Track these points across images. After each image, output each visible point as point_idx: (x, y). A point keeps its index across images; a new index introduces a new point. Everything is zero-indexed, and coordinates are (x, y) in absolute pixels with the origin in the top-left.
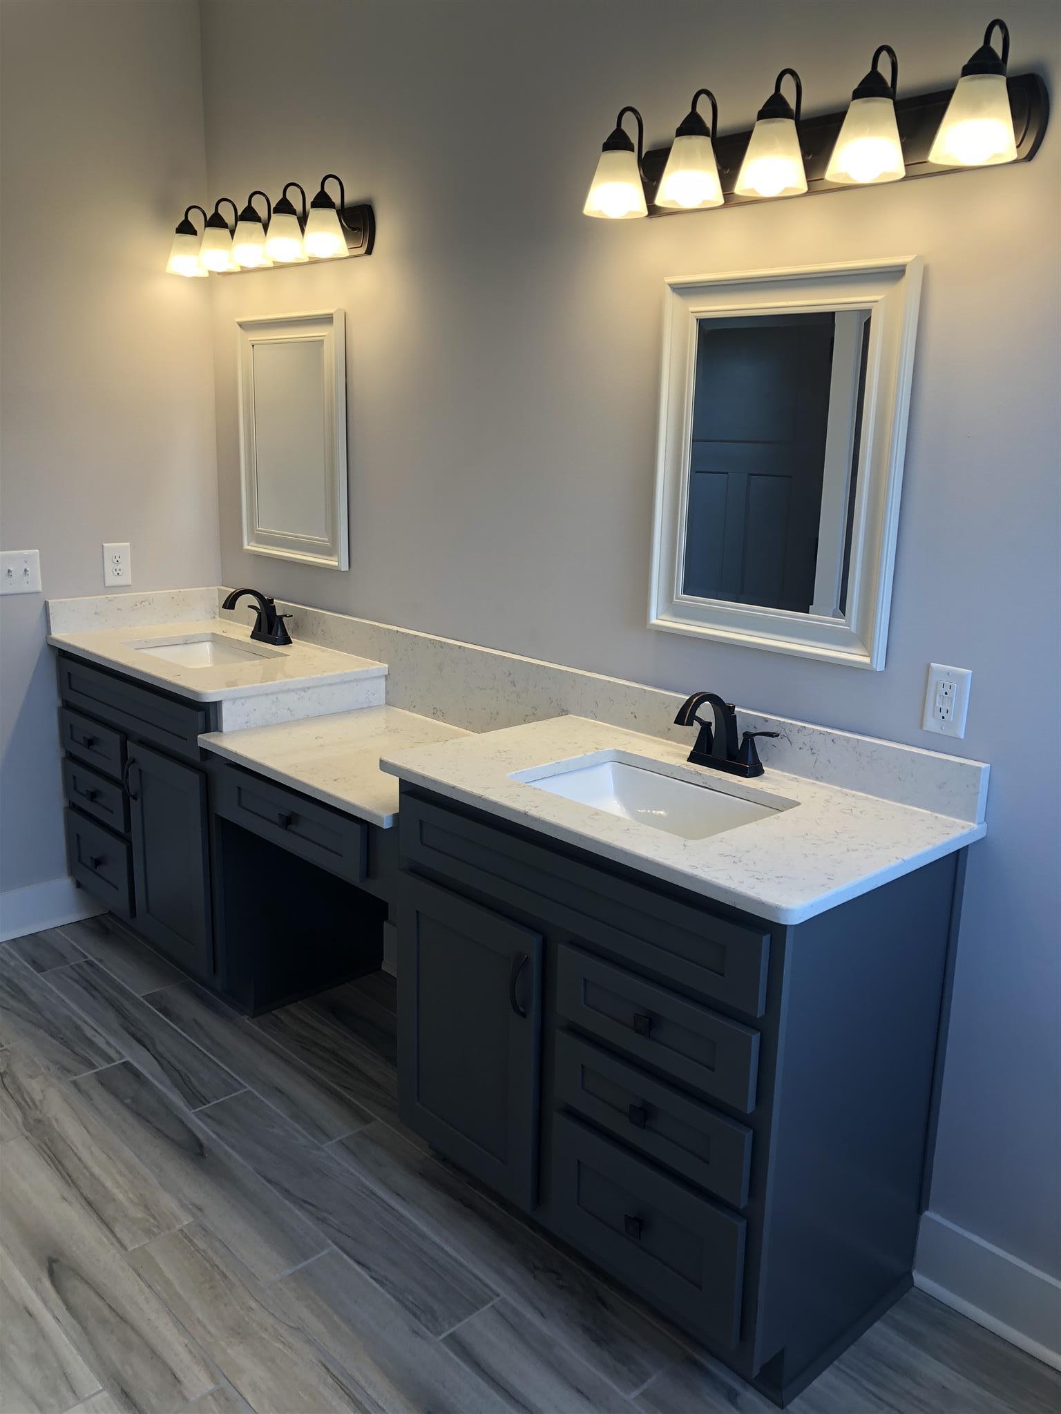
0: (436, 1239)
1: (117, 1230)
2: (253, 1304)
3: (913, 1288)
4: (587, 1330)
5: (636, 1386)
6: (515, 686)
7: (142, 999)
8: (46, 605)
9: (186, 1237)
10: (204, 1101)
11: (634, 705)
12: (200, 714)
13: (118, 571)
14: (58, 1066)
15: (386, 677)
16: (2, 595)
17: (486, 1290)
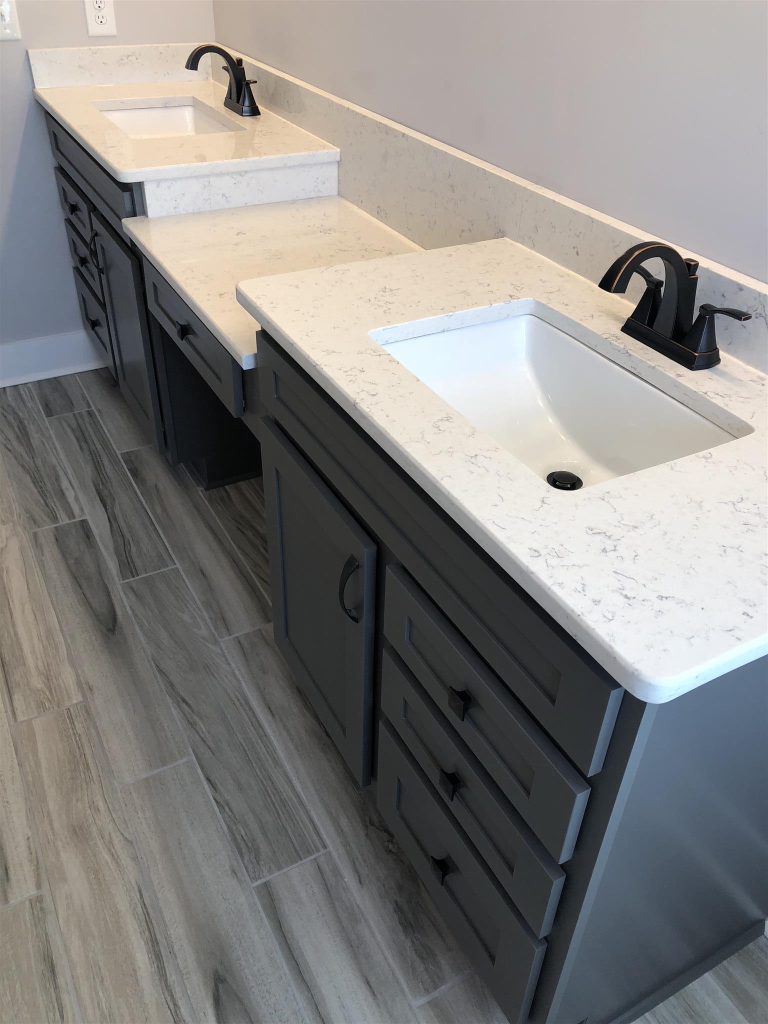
0: (288, 767)
1: (16, 697)
2: (101, 805)
3: (762, 937)
4: (398, 909)
5: (427, 991)
6: (453, 191)
7: (120, 456)
8: (27, 52)
9: (70, 717)
10: (134, 572)
11: (578, 236)
12: (127, 195)
13: (101, 19)
14: (28, 515)
15: (339, 163)
16: (2, 41)
17: (316, 838)
